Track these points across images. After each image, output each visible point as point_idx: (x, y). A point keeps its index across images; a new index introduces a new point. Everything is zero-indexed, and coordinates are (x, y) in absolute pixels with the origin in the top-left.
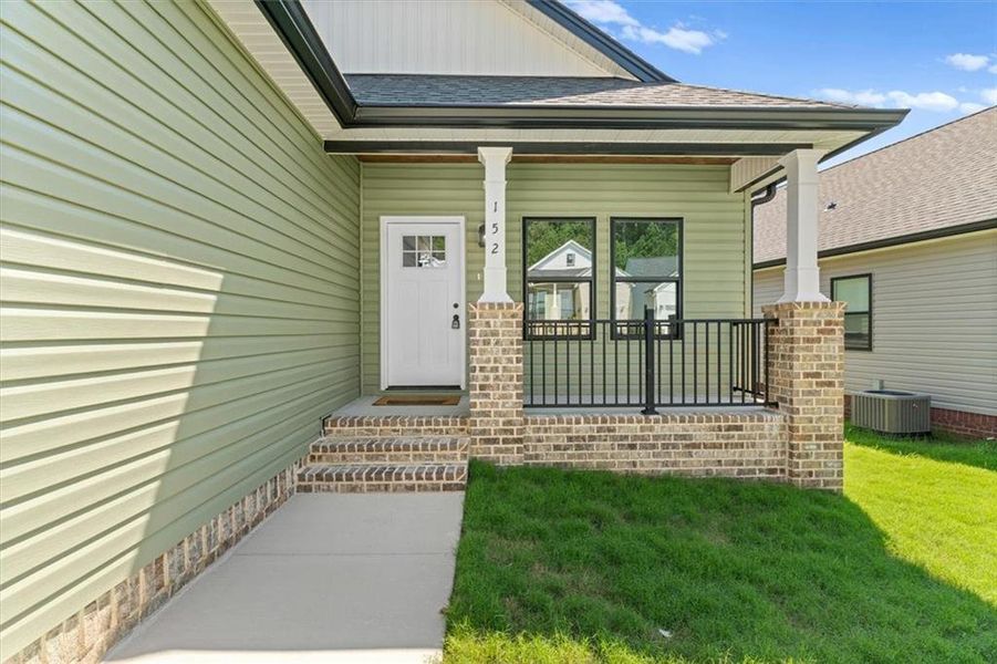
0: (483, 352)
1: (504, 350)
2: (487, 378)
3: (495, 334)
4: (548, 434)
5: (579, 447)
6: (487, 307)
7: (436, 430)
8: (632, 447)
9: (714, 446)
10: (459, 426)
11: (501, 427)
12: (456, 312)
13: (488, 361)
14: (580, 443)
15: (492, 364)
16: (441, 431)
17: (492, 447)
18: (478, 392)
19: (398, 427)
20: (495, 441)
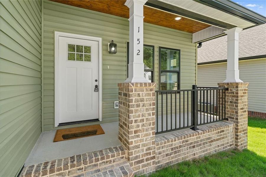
0: (136, 111)
1: (147, 109)
2: (138, 126)
3: (142, 100)
4: (164, 149)
5: (175, 152)
6: (139, 85)
7: (107, 162)
8: (194, 147)
9: (217, 140)
10: (121, 156)
11: (145, 152)
12: (96, 83)
13: (139, 116)
14: (176, 150)
15: (141, 118)
16: (111, 161)
17: (141, 165)
18: (133, 135)
19: (83, 166)
20: (142, 161)
